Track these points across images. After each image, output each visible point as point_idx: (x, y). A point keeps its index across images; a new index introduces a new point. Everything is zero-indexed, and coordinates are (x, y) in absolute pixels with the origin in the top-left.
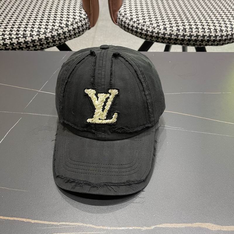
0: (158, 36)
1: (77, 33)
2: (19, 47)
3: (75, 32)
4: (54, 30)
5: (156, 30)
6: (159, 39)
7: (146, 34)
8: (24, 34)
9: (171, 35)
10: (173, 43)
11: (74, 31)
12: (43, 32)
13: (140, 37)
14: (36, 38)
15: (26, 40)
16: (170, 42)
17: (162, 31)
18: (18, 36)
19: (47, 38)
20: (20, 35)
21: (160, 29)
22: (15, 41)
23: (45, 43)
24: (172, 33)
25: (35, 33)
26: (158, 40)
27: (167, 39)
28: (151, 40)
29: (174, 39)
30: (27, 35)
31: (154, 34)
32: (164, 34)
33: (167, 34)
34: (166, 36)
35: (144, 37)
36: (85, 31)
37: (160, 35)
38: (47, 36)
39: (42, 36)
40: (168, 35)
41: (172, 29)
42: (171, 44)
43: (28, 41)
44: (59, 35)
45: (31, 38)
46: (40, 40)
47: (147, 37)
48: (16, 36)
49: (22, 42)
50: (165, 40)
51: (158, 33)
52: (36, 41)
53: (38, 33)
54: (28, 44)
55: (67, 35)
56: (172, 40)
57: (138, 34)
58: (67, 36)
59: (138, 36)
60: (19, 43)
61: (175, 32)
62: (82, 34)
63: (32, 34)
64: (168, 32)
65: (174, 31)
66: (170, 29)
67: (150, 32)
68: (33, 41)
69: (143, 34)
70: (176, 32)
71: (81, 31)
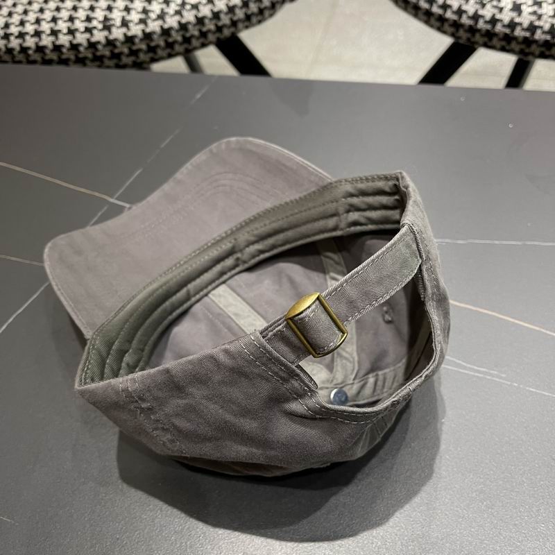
0: (492, 31)
1: (253, 14)
2: (94, 54)
3: (249, 12)
4: (188, 7)
5: (489, 11)
6: (495, 41)
7: (455, 21)
8: (106, 19)
9: (532, 28)
10: (537, 53)
11: (244, 10)
12: (158, 12)
13: (440, 29)
14: (136, 30)
15: (111, 37)
16: (527, 51)
17: (506, 17)
18: (90, 26)
19: (166, 32)
20: (95, 23)
21: (501, 10)
22: (81, 38)
23: (162, 43)
24: (537, 23)
25: (135, 16)
26: (489, 44)
27: (520, 40)
28: (469, 39)
29: (541, 42)
30: (112, 22)
31: (481, 24)
32: (512, 25)
33: (520, 24)
34: (518, 32)
35: (451, 30)
36: (280, 7)
37: (499, 28)
38: (166, 26)
39: (154, 26)
40: (523, 29)
41: (540, 12)
42: (530, 58)
43: (116, 40)
44: (200, 21)
45: (124, 30)
46: (148, 36)
47: (457, 30)
48: (86, 24)
49: (99, 42)
50: (514, 45)
51: (494, 21)
52: (137, 40)
53: (143, 16)
54: (115, 46)
55: (225, 20)
56: (534, 47)
57: (433, 21)
58: (224, 26)
59: (432, 26)
60: (92, 45)
61: (546, 22)
62: (271, 15)
63: (128, 18)
64: (525, 19)
65: (545, 17)
66: (531, 10)
67: (469, 17)
68: (129, 40)
69: (447, 20)
70: (550, 20)
71: (266, 8)
